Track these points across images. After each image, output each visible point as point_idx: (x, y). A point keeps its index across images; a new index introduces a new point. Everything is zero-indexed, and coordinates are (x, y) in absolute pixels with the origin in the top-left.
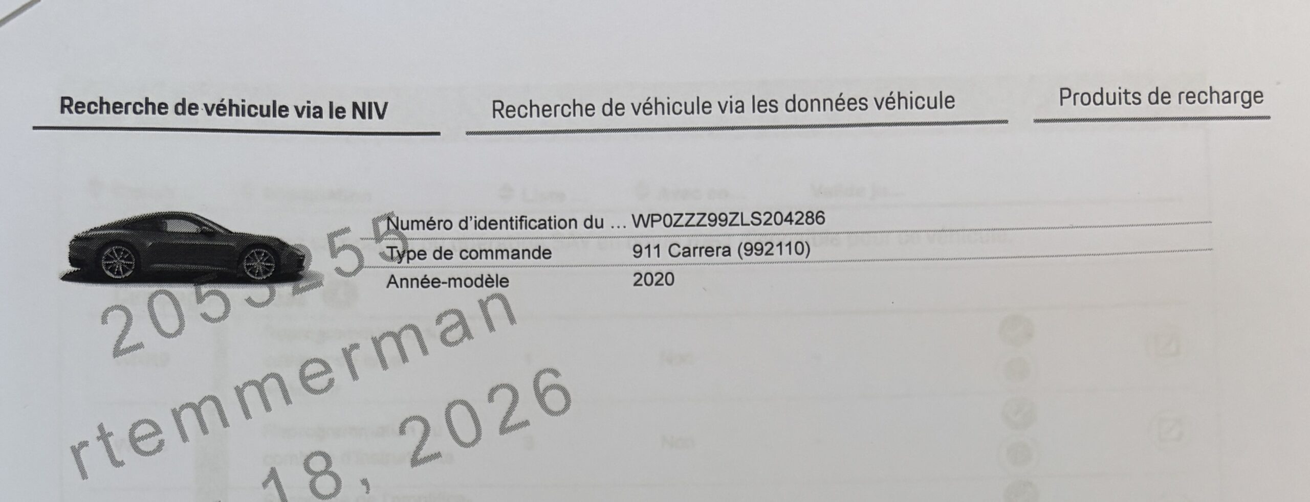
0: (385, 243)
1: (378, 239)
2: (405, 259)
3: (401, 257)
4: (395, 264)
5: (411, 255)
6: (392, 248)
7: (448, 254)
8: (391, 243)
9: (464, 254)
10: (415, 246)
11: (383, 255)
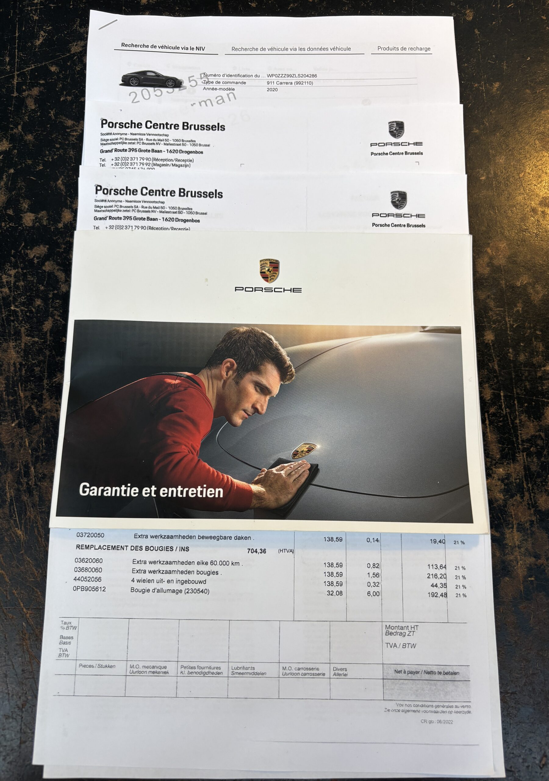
0: (203, 79)
1: (201, 78)
2: (208, 83)
3: (207, 83)
4: (205, 84)
5: (210, 82)
6: (205, 81)
7: (219, 83)
8: (205, 80)
9: (223, 83)
10: (211, 80)
11: (202, 82)
